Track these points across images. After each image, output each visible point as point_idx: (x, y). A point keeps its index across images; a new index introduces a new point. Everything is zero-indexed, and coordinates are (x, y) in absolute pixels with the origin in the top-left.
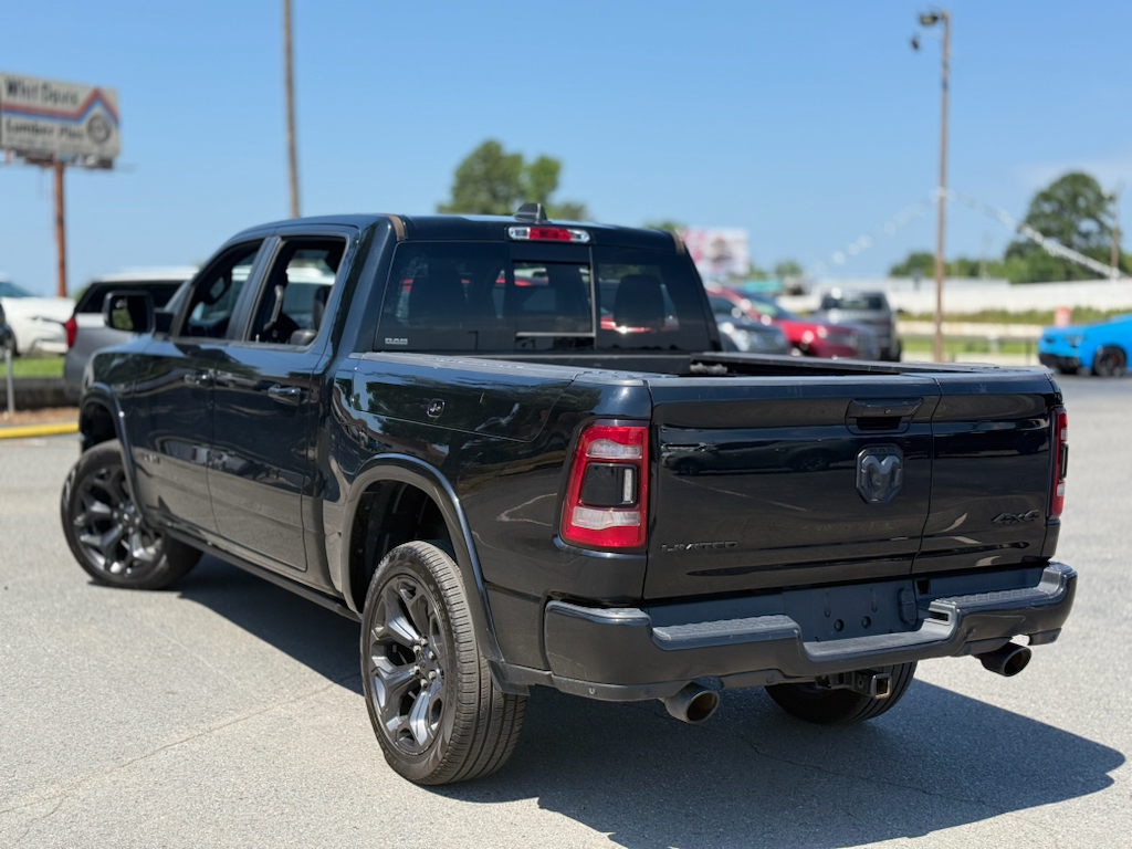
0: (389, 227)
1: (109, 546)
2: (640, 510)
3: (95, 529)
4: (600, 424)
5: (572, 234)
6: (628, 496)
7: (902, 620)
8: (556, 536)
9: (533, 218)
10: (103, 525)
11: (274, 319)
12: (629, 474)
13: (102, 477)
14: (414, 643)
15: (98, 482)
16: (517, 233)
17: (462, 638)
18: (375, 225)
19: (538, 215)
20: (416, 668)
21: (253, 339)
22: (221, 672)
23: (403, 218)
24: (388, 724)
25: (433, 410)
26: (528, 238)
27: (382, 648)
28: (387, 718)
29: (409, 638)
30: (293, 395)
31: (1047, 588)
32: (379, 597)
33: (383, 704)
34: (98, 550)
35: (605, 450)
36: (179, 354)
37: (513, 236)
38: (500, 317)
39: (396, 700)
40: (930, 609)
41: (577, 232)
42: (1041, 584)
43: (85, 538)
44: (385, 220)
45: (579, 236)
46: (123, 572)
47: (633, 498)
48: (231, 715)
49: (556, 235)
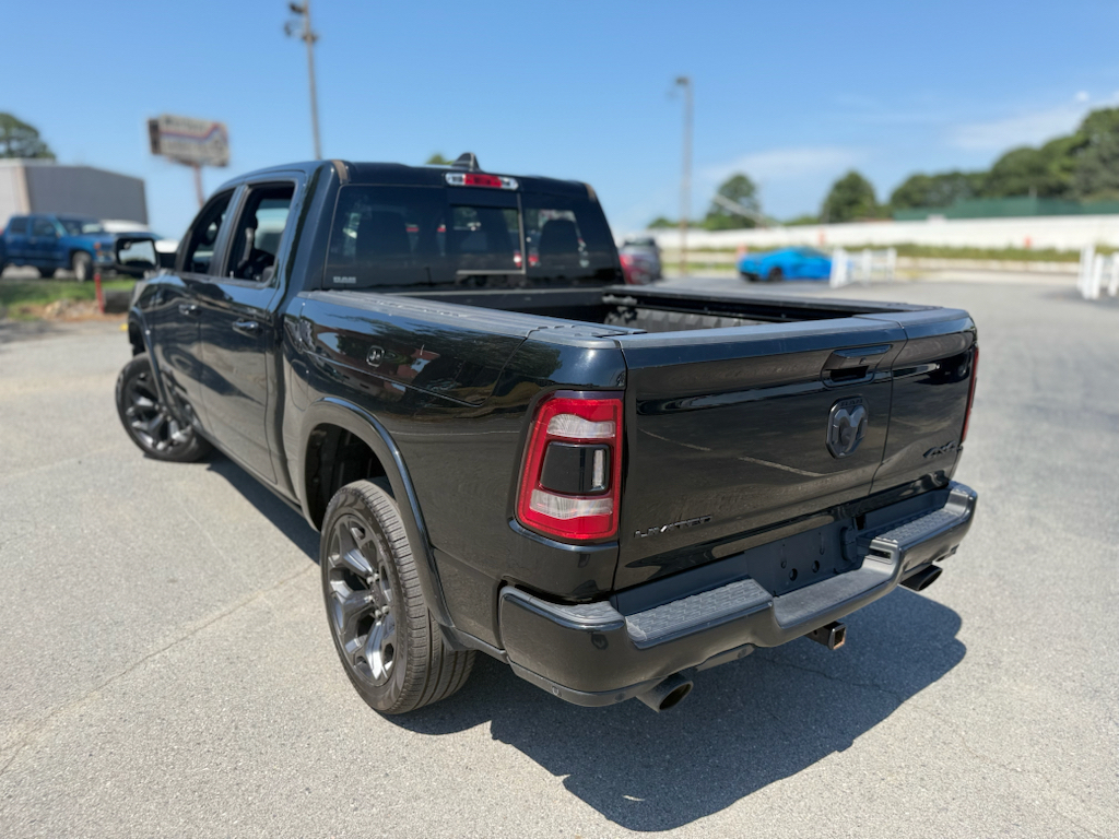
0: (332, 170)
1: (154, 430)
2: (612, 496)
3: (144, 417)
4: (561, 395)
5: (503, 182)
6: (598, 481)
7: (845, 558)
8: (511, 519)
9: (467, 166)
10: (149, 414)
11: (246, 257)
12: (599, 456)
13: (143, 379)
14: (368, 574)
15: (140, 383)
16: (454, 179)
17: (411, 593)
18: (321, 169)
19: (472, 163)
20: (370, 598)
21: (228, 275)
22: (221, 552)
23: (346, 163)
24: (347, 646)
25: (373, 358)
26: (463, 183)
27: (340, 573)
28: (348, 638)
29: (363, 569)
30: (252, 329)
31: (953, 510)
32: (333, 530)
33: (342, 626)
34: (147, 433)
35: (570, 427)
36: (182, 284)
37: (450, 181)
38: (443, 254)
39: (353, 623)
40: (872, 547)
41: (506, 180)
42: (948, 505)
43: (136, 424)
44: (330, 164)
45: (508, 184)
46: (165, 449)
47: (604, 483)
48: (219, 608)
49: (489, 182)
